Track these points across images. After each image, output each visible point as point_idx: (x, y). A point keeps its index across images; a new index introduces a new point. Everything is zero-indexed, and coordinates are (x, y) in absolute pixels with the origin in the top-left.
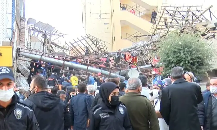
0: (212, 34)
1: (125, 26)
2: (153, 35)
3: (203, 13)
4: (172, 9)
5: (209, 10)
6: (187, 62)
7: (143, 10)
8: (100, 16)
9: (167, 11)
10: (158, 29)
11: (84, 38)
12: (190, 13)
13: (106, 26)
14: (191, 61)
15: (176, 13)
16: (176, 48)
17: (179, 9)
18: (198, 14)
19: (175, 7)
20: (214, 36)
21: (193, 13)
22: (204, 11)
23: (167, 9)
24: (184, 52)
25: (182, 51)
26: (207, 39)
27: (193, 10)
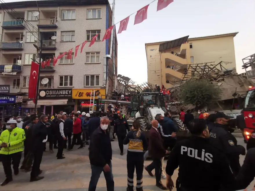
0: (222, 78)
1: (168, 76)
2: (182, 81)
3: (216, 66)
4: (195, 65)
5: (219, 64)
6: (199, 97)
7: (179, 67)
8: (155, 72)
9: (191, 67)
10: (186, 77)
11: (145, 83)
12: (206, 67)
13: (158, 77)
14: (202, 97)
15: (197, 68)
16: (192, 89)
17: (199, 65)
18: (212, 67)
19: (196, 64)
20: (223, 80)
21: (209, 67)
22: (216, 65)
23: (191, 65)
24: (197, 91)
25: (196, 91)
26: (218, 81)
27: (208, 65)
